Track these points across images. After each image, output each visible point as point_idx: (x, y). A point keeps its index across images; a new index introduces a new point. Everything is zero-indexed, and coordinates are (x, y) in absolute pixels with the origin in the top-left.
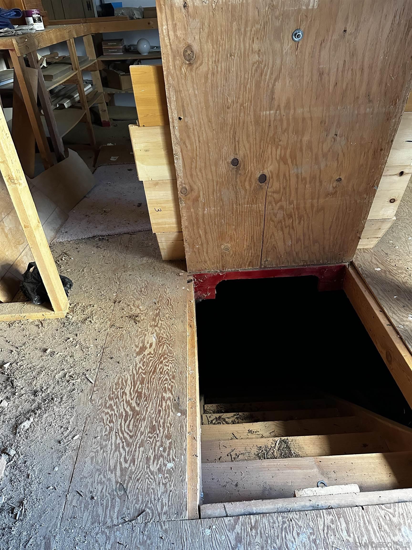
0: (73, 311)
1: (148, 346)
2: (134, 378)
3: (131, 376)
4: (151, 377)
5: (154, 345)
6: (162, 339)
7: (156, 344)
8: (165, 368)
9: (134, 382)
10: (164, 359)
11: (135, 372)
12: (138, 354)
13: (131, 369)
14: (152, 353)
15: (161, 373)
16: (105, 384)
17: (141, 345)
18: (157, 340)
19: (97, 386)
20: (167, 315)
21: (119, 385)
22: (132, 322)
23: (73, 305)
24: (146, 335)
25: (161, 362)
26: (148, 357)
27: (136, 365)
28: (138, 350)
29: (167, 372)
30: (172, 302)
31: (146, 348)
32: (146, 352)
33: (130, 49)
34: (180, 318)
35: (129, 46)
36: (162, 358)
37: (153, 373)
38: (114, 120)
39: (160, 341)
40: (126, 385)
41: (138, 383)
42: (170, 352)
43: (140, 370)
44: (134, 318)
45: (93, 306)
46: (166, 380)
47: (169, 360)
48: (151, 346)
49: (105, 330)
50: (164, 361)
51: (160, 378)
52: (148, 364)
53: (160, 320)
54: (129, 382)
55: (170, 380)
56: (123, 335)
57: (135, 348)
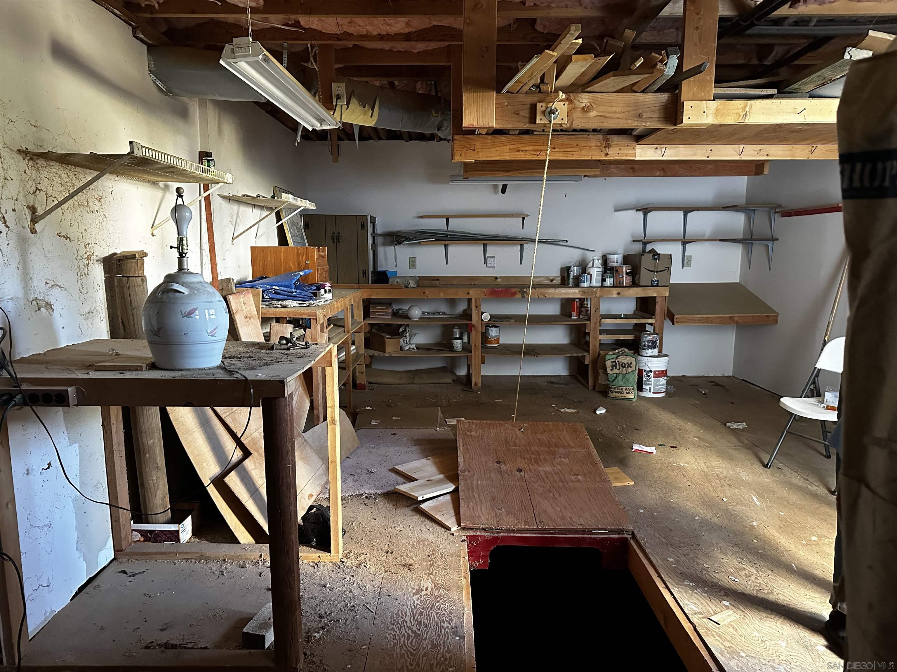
0: (346, 557)
1: (424, 589)
2: (412, 611)
3: (409, 609)
4: (429, 612)
5: (430, 589)
6: (438, 584)
7: (432, 588)
8: (442, 606)
9: (413, 614)
10: (441, 599)
11: (413, 607)
12: (415, 594)
13: (409, 605)
14: (429, 594)
15: (439, 609)
16: (385, 614)
17: (417, 588)
18: (433, 585)
19: (378, 614)
20: (441, 567)
21: (399, 615)
22: (406, 569)
23: (346, 552)
24: (421, 580)
25: (438, 602)
26: (425, 597)
27: (414, 602)
28: (414, 591)
29: (444, 609)
30: (446, 556)
31: (422, 590)
32: (423, 593)
33: (398, 312)
34: (454, 570)
35: (397, 310)
36: (439, 599)
37: (431, 609)
38: (370, 383)
39: (435, 585)
40: (406, 615)
41: (417, 615)
42: (446, 594)
43: (418, 606)
44: (409, 567)
45: (366, 554)
46: (444, 614)
47: (445, 601)
48: (427, 589)
49: (380, 574)
50: (440, 601)
51: (438, 613)
52: (425, 603)
53: (435, 569)
54: (408, 613)
55: (448, 614)
56: (399, 580)
57: (410, 589)
